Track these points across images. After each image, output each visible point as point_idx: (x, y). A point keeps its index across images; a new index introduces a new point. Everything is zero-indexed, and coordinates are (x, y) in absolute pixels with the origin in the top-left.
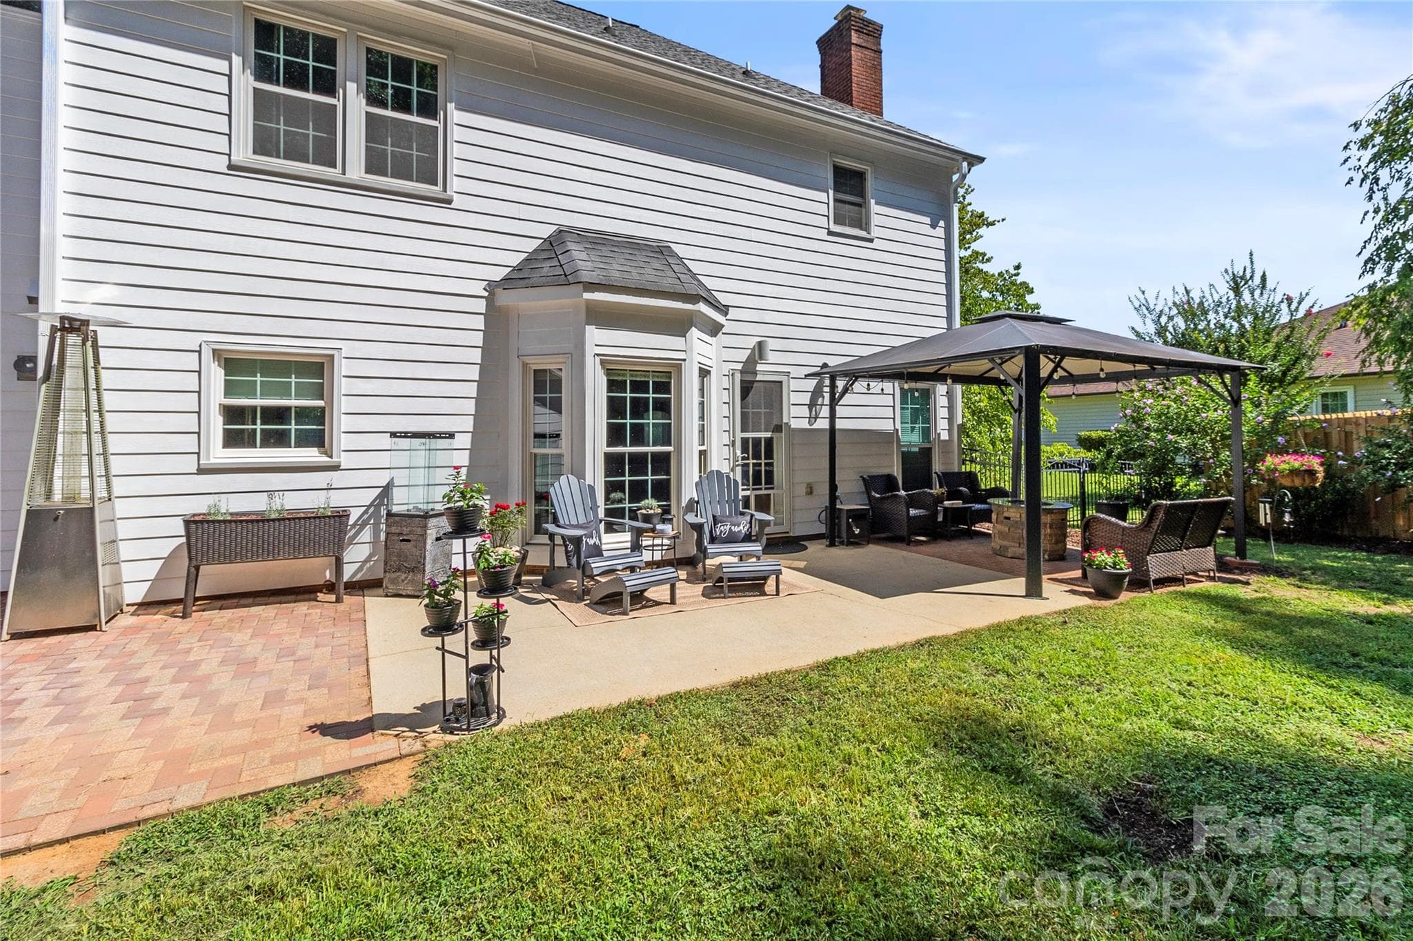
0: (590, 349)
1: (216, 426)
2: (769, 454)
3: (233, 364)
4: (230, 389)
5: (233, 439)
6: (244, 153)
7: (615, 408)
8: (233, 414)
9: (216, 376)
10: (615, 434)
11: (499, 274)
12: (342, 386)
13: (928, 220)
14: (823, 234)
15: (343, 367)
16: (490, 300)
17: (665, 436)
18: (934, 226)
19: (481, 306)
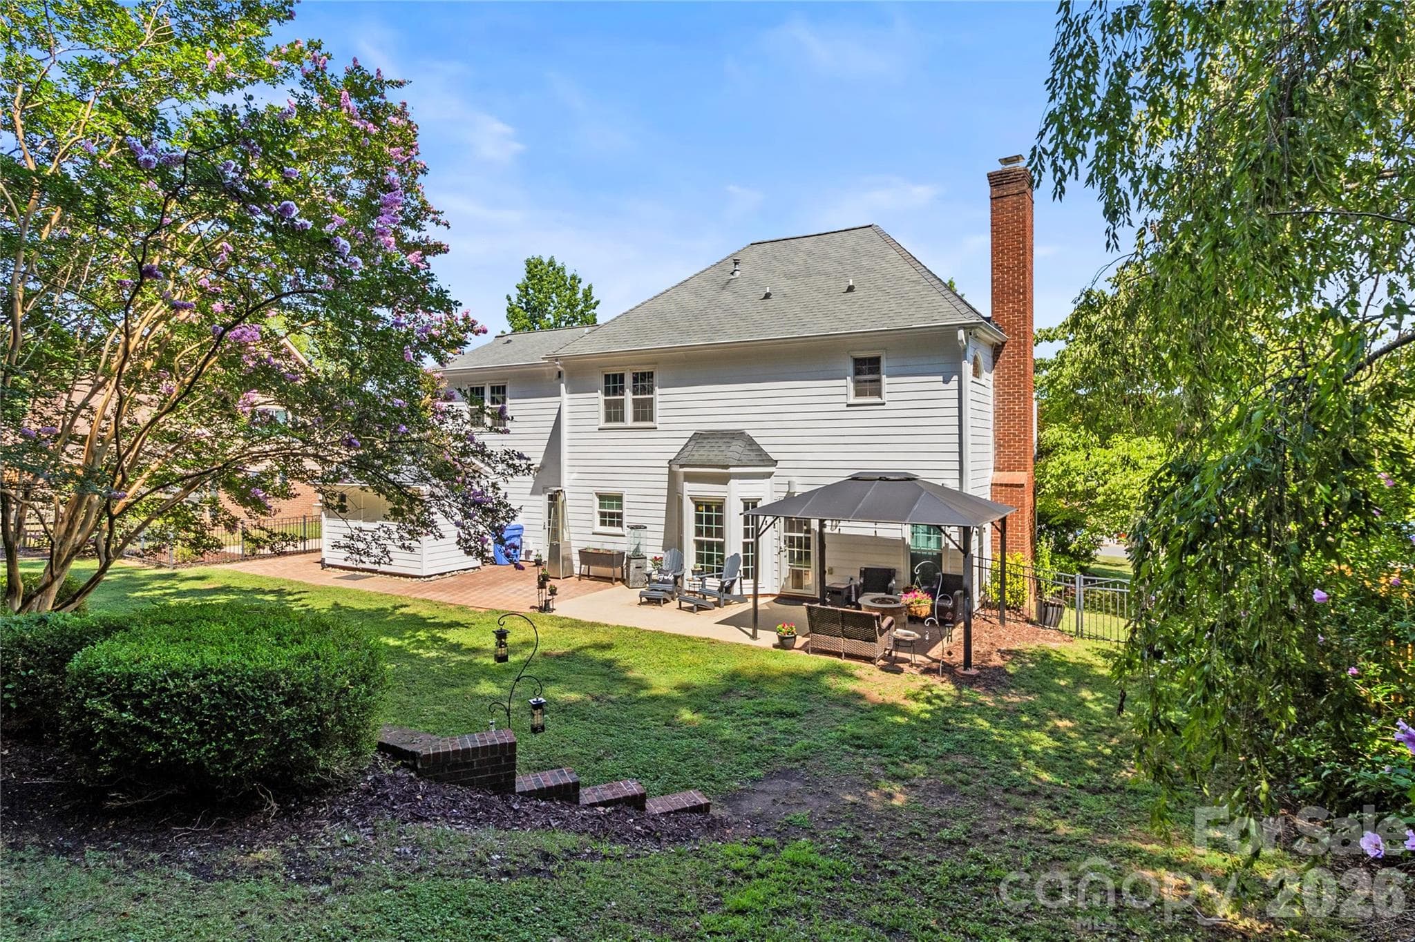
0: (686, 493)
1: (598, 518)
2: (808, 546)
3: (602, 497)
4: (601, 506)
5: (603, 523)
6: (603, 424)
7: (699, 519)
8: (603, 515)
9: (597, 501)
10: (699, 532)
11: (672, 456)
12: (625, 505)
13: (941, 378)
14: (844, 407)
15: (625, 498)
16: (670, 468)
17: (720, 533)
18: (946, 381)
19: (666, 471)
